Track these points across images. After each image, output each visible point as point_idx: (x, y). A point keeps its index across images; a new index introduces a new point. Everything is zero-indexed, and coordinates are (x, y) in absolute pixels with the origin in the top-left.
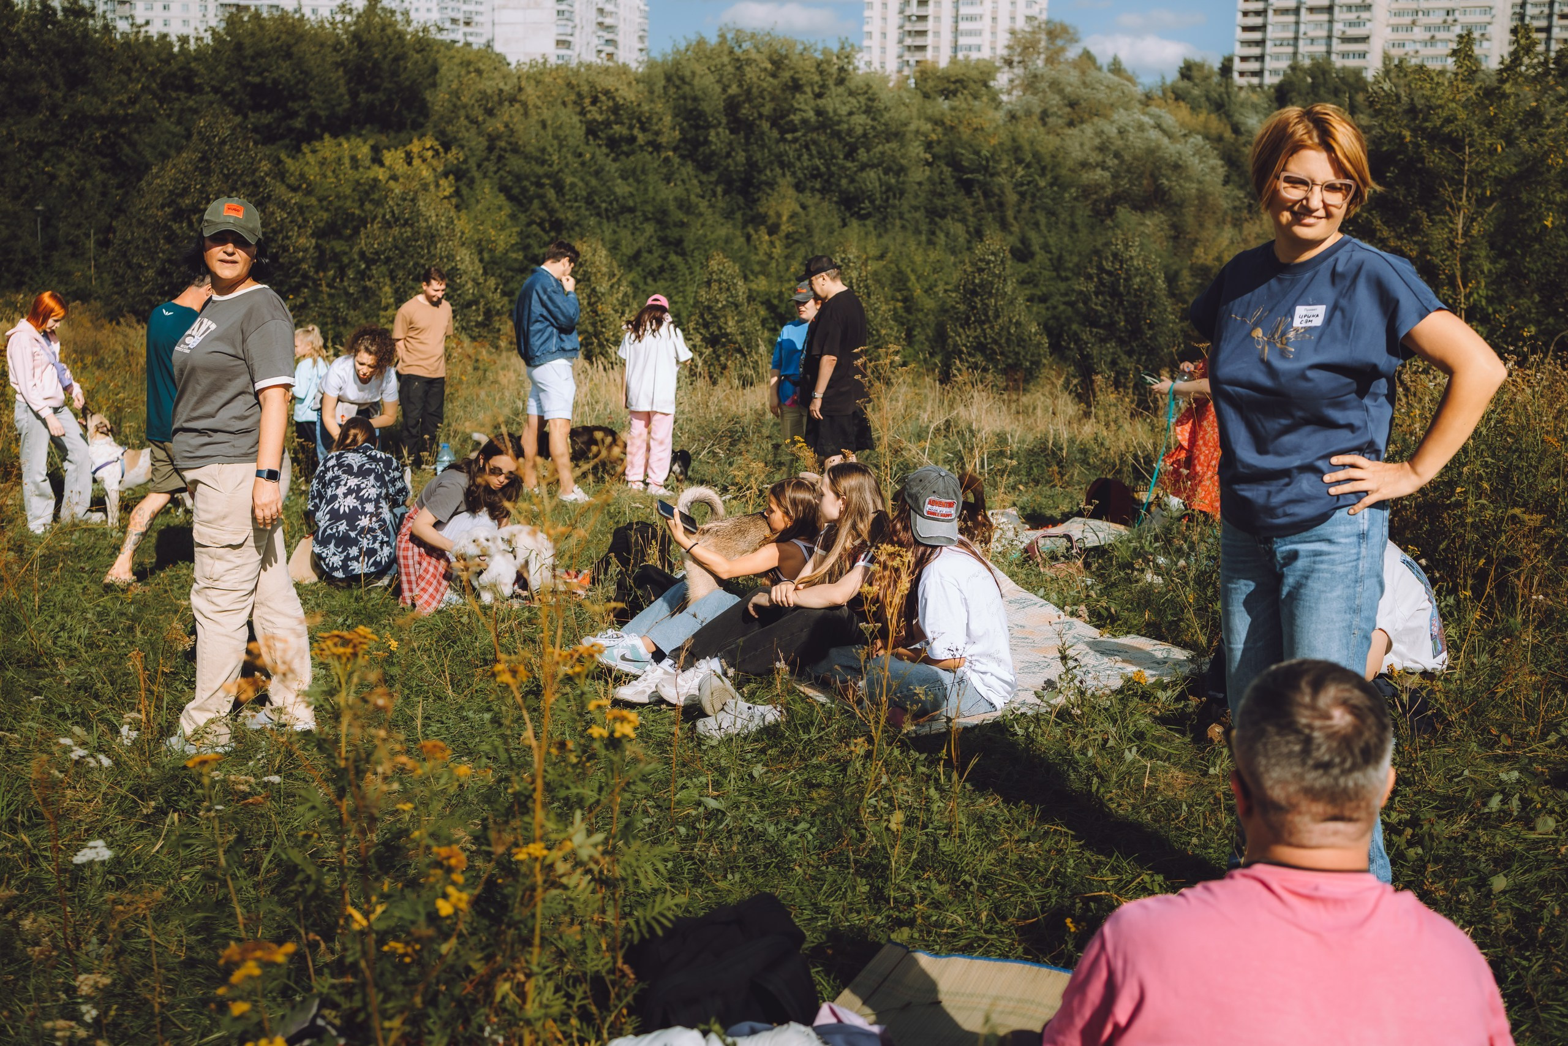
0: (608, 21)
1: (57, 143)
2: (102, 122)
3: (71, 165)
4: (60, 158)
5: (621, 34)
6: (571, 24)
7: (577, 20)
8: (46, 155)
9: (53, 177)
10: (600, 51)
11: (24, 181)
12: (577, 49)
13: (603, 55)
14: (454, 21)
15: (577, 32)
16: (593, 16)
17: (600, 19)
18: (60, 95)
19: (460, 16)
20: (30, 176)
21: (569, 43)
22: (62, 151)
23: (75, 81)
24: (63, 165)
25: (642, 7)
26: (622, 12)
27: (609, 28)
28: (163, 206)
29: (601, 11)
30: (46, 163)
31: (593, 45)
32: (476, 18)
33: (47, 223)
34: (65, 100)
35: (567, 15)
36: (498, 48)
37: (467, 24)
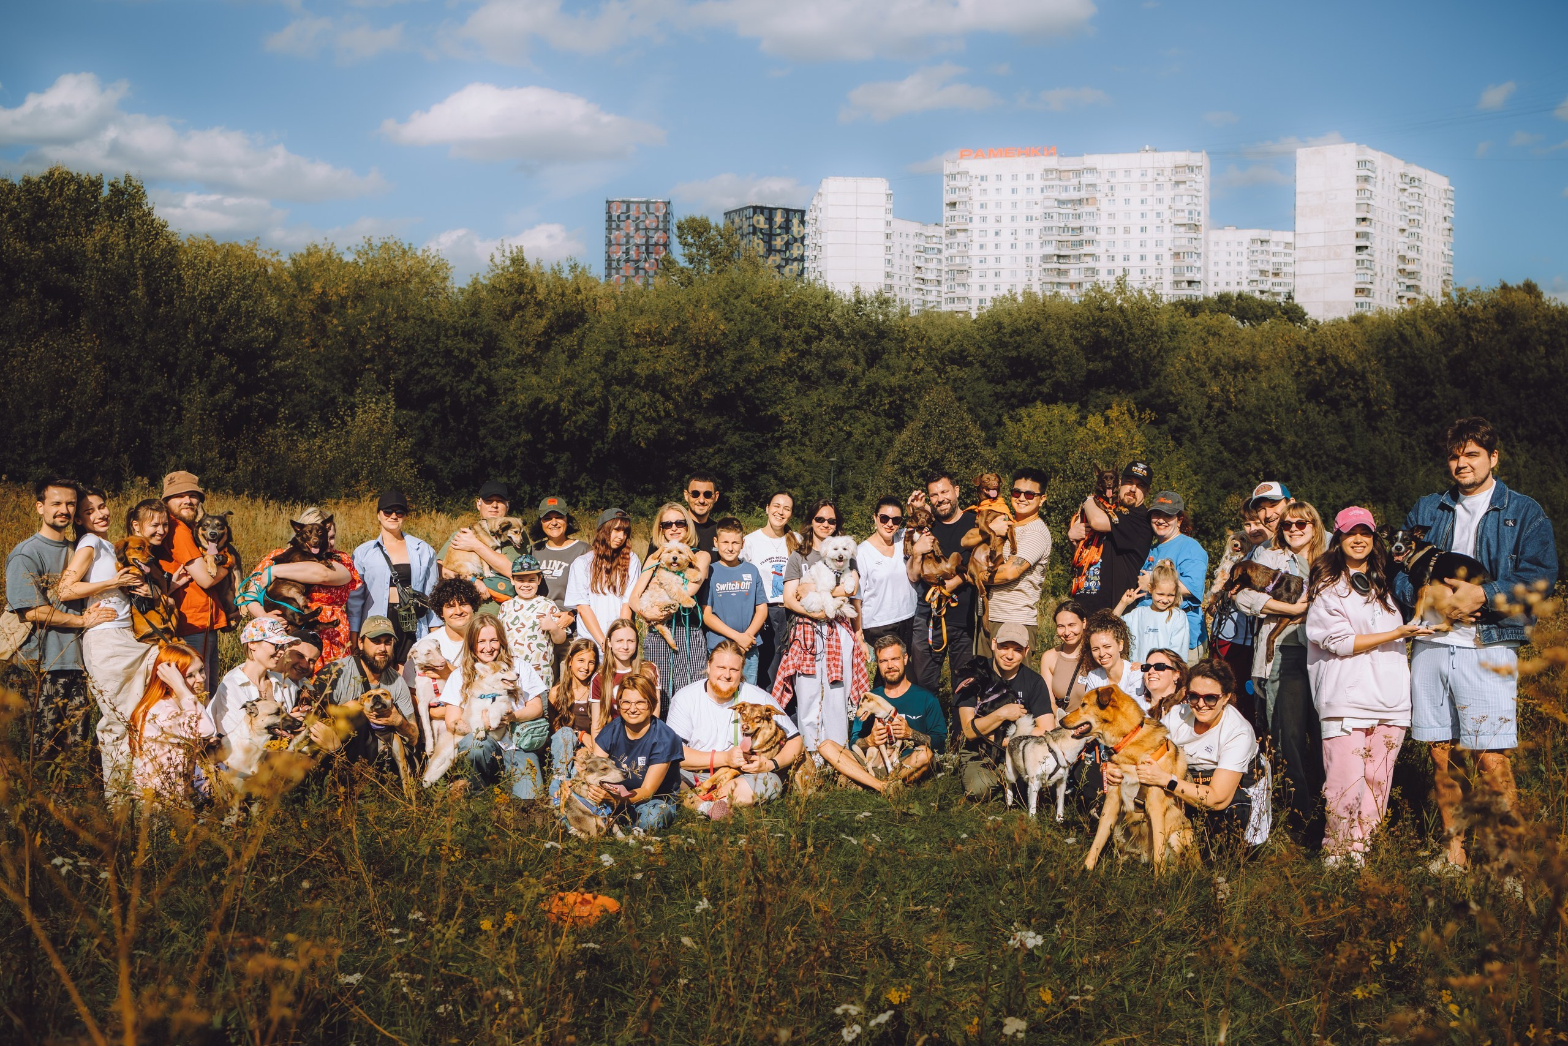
0: (1410, 267)
1: (856, 407)
2: (891, 391)
3: (864, 425)
4: (856, 419)
5: (1424, 279)
6: (1370, 272)
7: (1377, 269)
8: (846, 416)
9: (850, 434)
10: (1400, 297)
11: (827, 437)
12: (1377, 295)
13: (1404, 300)
14: (1263, 272)
15: (1377, 280)
16: (1395, 263)
17: (1401, 267)
18: (860, 369)
19: (1269, 268)
20: (832, 434)
21: (1369, 290)
22: (859, 413)
23: (873, 359)
24: (858, 425)
25: (1446, 252)
26: (1425, 258)
27: (1412, 274)
28: (894, 463)
29: (1403, 258)
30: (845, 423)
31: (1393, 292)
32: (1285, 269)
33: (840, 471)
34: (863, 373)
35: (1367, 264)
36: (1298, 300)
37: (1276, 275)
